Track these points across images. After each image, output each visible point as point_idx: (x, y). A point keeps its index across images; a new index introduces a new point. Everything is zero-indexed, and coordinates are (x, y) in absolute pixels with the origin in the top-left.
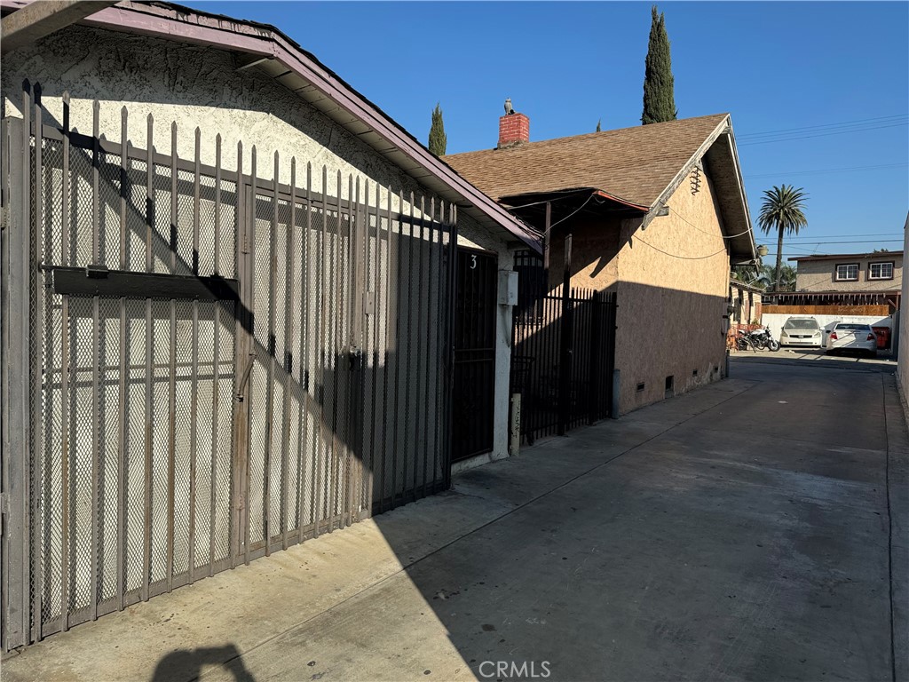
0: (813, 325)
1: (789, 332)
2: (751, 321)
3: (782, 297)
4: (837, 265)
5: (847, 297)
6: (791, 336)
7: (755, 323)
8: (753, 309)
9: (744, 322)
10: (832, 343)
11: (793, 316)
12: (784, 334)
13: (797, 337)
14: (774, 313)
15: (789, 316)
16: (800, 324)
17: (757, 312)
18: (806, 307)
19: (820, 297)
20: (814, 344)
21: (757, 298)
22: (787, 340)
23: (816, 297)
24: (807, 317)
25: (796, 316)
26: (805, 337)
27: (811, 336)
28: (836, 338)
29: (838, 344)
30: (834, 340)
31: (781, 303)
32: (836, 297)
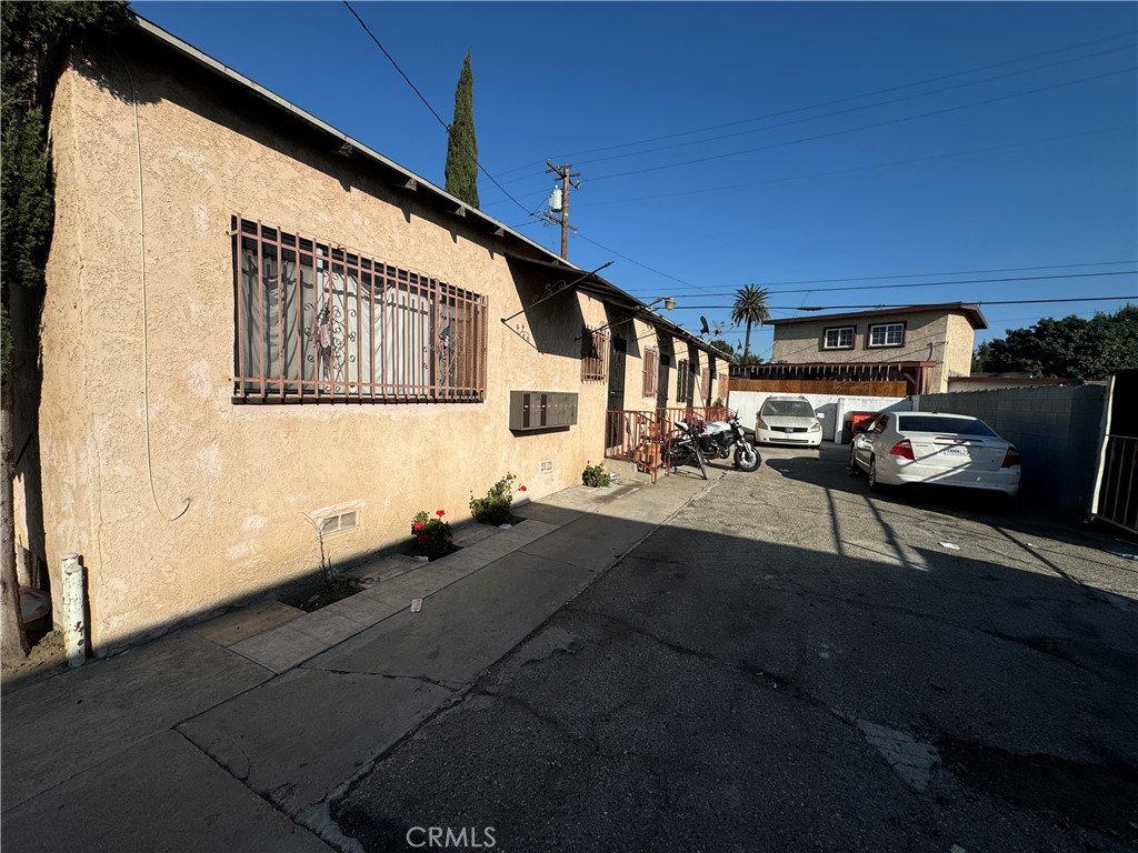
0: (805, 410)
1: (770, 421)
2: (713, 402)
3: (755, 369)
4: (825, 329)
5: (844, 369)
6: (773, 428)
7: (719, 404)
8: (716, 383)
9: (698, 402)
10: (899, 469)
11: (774, 395)
12: (761, 425)
13: (782, 429)
14: (745, 390)
15: (768, 395)
16: (784, 408)
17: (721, 387)
18: (789, 383)
19: (807, 369)
20: (810, 443)
21: (722, 367)
22: (766, 435)
23: (800, 369)
24: (794, 397)
25: (779, 396)
26: (797, 430)
27: (805, 430)
28: (909, 454)
29: (914, 473)
30: (902, 461)
31: (753, 377)
32: (828, 369)
